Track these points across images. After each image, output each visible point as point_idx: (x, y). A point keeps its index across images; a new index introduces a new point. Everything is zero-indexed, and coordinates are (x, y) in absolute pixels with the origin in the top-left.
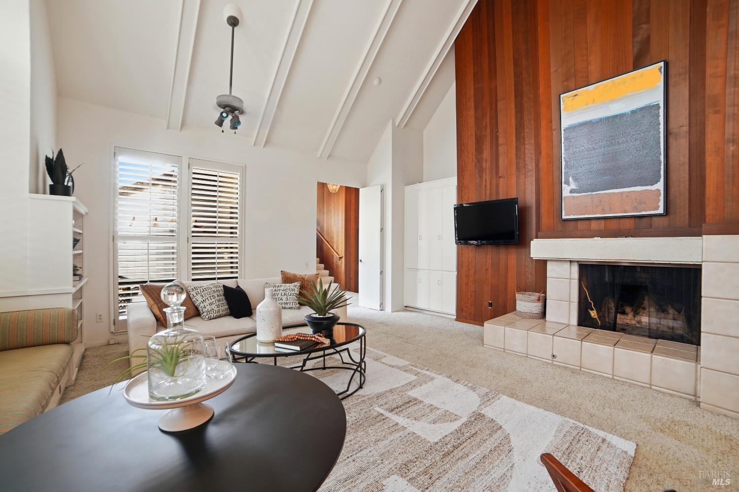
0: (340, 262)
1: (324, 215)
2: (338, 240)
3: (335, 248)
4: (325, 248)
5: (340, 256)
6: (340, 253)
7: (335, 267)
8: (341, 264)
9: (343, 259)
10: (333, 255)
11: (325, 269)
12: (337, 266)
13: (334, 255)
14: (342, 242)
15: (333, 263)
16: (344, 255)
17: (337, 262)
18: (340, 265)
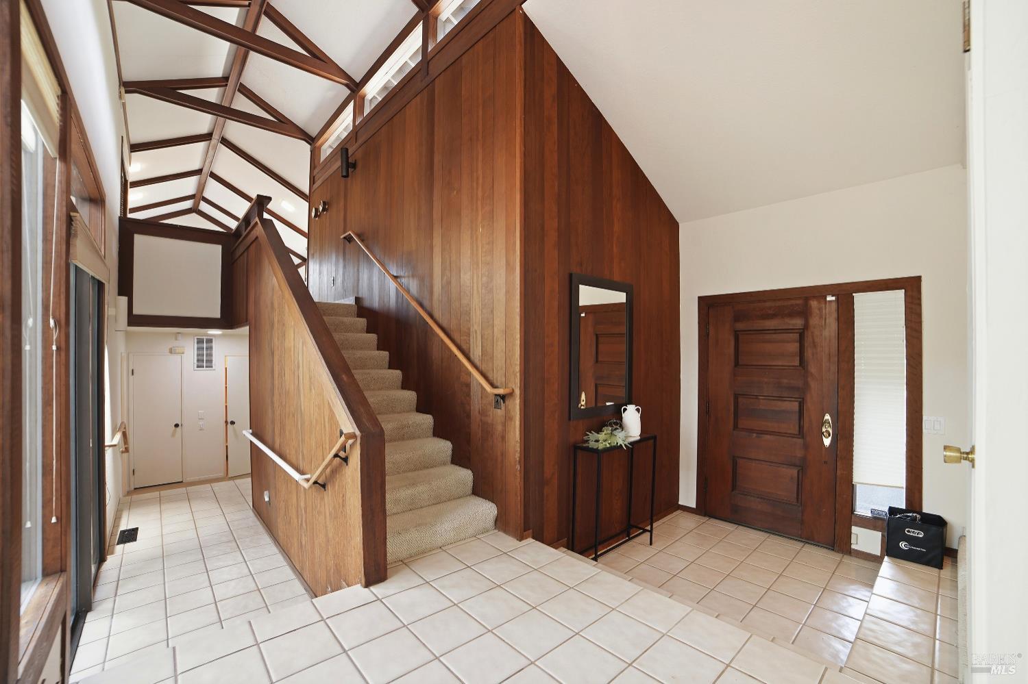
0: (500, 412)
1: (431, 238)
2: (488, 324)
3: (476, 353)
4: (436, 353)
5: (501, 391)
6: (498, 377)
7: (475, 428)
8: (504, 424)
9: (516, 405)
10: (468, 386)
11: (421, 408)
12: (487, 430)
13: (474, 388)
14: (507, 330)
15: (469, 416)
16: (516, 385)
17: (483, 413)
18: (499, 428)
